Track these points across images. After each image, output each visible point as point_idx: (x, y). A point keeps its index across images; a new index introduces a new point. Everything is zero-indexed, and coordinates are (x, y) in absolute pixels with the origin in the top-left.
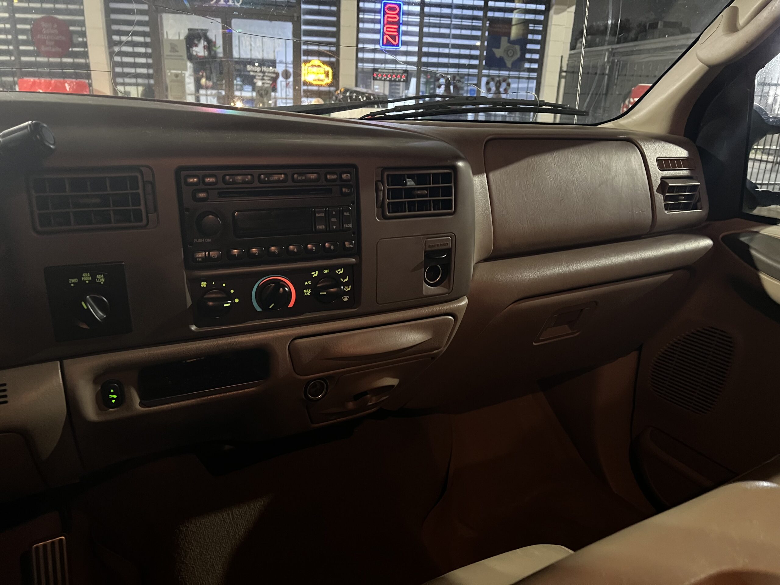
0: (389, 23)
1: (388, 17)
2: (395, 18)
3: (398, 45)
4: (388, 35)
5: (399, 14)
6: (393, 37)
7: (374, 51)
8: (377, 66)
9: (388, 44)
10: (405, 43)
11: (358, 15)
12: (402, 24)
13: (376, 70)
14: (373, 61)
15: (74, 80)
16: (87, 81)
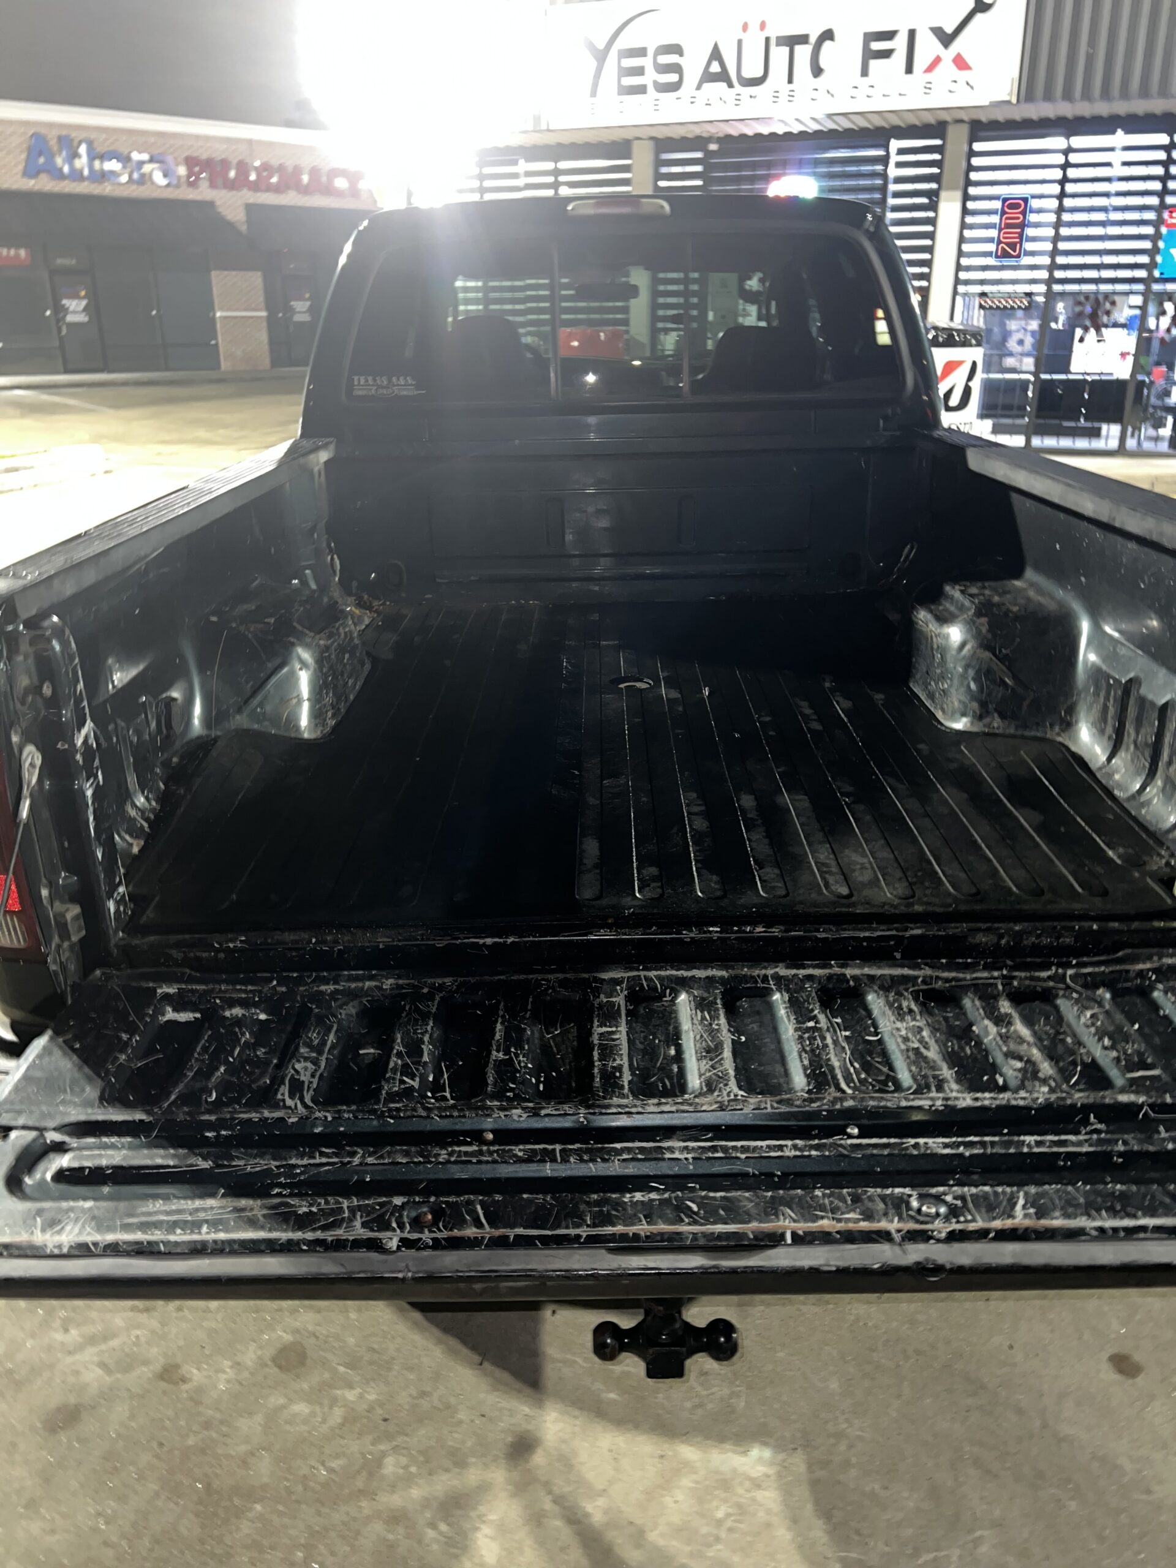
0: (1008, 226)
1: (1007, 218)
2: (1018, 218)
3: (1019, 256)
4: (1006, 244)
5: (1024, 213)
6: (1013, 246)
7: (985, 268)
8: (987, 288)
9: (1005, 255)
10: (1032, 254)
11: (963, 218)
12: (1028, 226)
13: (983, 295)
14: (982, 282)
15: (611, 328)
16: (624, 328)
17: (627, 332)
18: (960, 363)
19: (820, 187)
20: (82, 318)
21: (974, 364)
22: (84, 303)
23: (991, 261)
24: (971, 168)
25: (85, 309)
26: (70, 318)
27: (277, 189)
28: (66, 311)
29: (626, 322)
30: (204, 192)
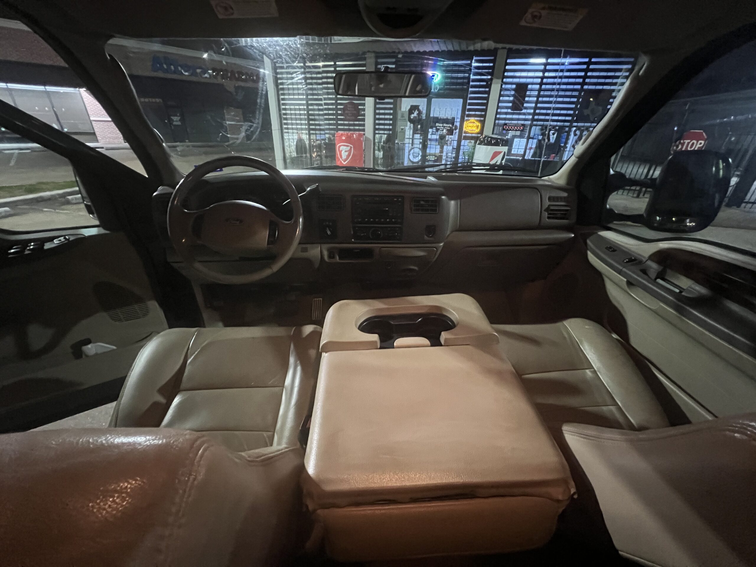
2: (522, 93)
3: (521, 109)
5: (525, 91)
7: (507, 113)
9: (516, 108)
10: (527, 108)
11: (500, 92)
13: (506, 124)
14: (505, 119)
15: (357, 132)
16: (363, 133)
17: (364, 134)
18: (500, 153)
19: (442, 76)
20: (179, 123)
21: (505, 152)
22: (179, 118)
23: (509, 111)
24: (506, 71)
25: (180, 120)
26: (175, 123)
27: (245, 81)
28: (173, 121)
29: (364, 130)
30: (220, 81)
